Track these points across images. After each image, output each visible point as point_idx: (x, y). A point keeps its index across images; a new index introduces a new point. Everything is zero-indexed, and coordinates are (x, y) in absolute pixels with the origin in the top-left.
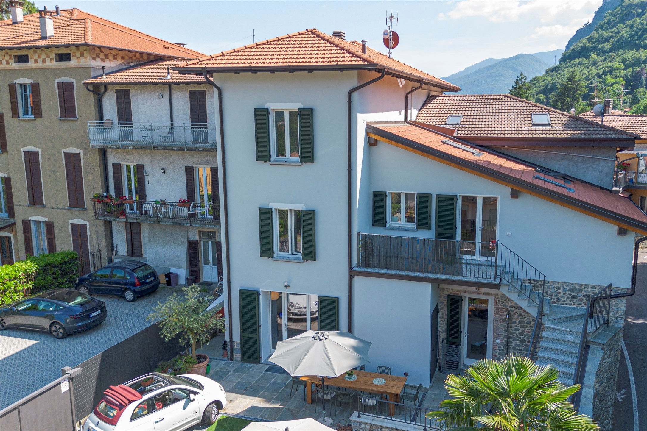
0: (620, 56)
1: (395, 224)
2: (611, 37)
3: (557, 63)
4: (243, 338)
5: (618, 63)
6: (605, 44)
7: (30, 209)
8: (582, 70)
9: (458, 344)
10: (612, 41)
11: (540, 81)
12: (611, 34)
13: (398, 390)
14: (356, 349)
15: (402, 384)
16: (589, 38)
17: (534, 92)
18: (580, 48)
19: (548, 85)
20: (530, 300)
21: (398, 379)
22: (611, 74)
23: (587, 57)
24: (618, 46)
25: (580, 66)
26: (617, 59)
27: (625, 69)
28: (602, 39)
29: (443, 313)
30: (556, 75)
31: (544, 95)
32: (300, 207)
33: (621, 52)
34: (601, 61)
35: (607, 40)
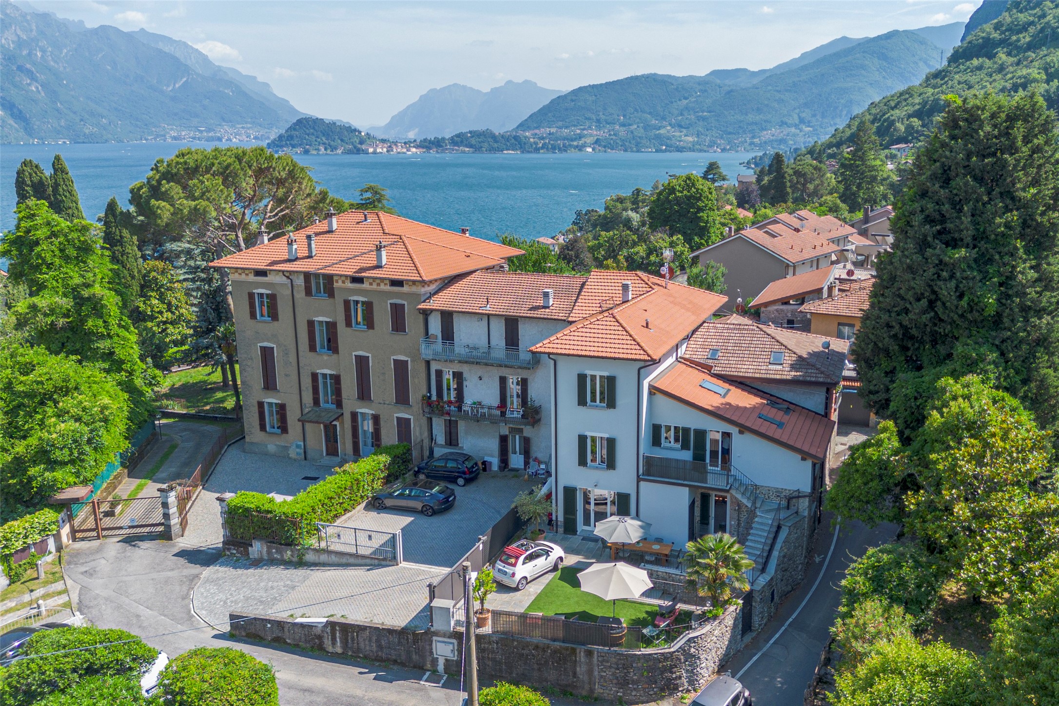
0: (1041, 58)
1: (668, 445)
2: (1032, 23)
3: (945, 63)
4: (565, 518)
5: (1036, 72)
6: (1021, 36)
7: (359, 403)
8: (982, 80)
9: (708, 524)
10: (1032, 30)
11: (916, 95)
12: (1031, 19)
13: (667, 552)
14: (641, 527)
15: (669, 549)
16: (997, 23)
17: (904, 113)
18: (981, 40)
19: (927, 102)
20: (749, 499)
21: (667, 546)
22: (1024, 90)
23: (991, 56)
24: (1041, 40)
25: (978, 72)
26: (1036, 64)
27: (1048, 82)
28: (1016, 25)
29: (698, 504)
30: (942, 85)
31: (919, 119)
32: (606, 436)
33: (1044, 51)
34: (1012, 65)
35: (1024, 28)
